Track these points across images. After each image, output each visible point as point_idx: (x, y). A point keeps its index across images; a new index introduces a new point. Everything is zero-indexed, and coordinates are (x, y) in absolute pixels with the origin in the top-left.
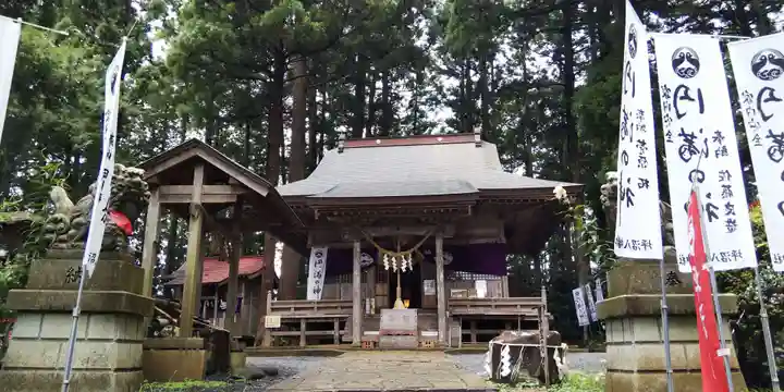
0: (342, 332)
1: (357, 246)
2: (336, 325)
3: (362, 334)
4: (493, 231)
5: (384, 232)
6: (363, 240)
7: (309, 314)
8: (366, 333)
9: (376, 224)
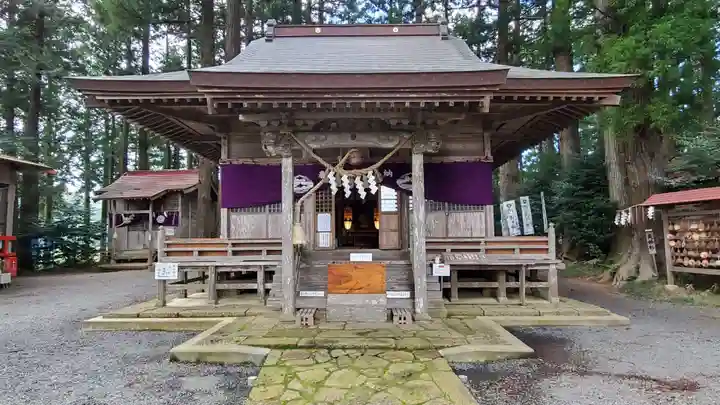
0: (268, 286)
1: (287, 165)
2: (260, 276)
3: (297, 295)
4: (473, 146)
5: (331, 141)
6: (296, 154)
7: (219, 261)
8: (303, 294)
9: (320, 128)
